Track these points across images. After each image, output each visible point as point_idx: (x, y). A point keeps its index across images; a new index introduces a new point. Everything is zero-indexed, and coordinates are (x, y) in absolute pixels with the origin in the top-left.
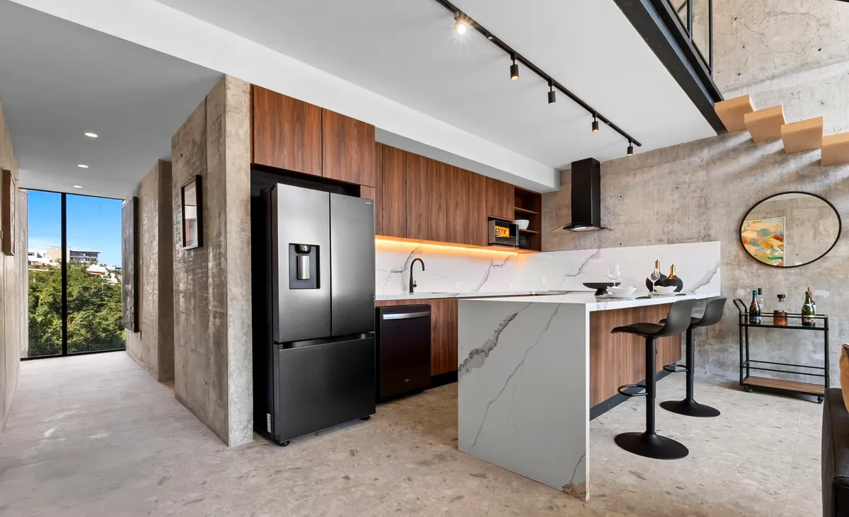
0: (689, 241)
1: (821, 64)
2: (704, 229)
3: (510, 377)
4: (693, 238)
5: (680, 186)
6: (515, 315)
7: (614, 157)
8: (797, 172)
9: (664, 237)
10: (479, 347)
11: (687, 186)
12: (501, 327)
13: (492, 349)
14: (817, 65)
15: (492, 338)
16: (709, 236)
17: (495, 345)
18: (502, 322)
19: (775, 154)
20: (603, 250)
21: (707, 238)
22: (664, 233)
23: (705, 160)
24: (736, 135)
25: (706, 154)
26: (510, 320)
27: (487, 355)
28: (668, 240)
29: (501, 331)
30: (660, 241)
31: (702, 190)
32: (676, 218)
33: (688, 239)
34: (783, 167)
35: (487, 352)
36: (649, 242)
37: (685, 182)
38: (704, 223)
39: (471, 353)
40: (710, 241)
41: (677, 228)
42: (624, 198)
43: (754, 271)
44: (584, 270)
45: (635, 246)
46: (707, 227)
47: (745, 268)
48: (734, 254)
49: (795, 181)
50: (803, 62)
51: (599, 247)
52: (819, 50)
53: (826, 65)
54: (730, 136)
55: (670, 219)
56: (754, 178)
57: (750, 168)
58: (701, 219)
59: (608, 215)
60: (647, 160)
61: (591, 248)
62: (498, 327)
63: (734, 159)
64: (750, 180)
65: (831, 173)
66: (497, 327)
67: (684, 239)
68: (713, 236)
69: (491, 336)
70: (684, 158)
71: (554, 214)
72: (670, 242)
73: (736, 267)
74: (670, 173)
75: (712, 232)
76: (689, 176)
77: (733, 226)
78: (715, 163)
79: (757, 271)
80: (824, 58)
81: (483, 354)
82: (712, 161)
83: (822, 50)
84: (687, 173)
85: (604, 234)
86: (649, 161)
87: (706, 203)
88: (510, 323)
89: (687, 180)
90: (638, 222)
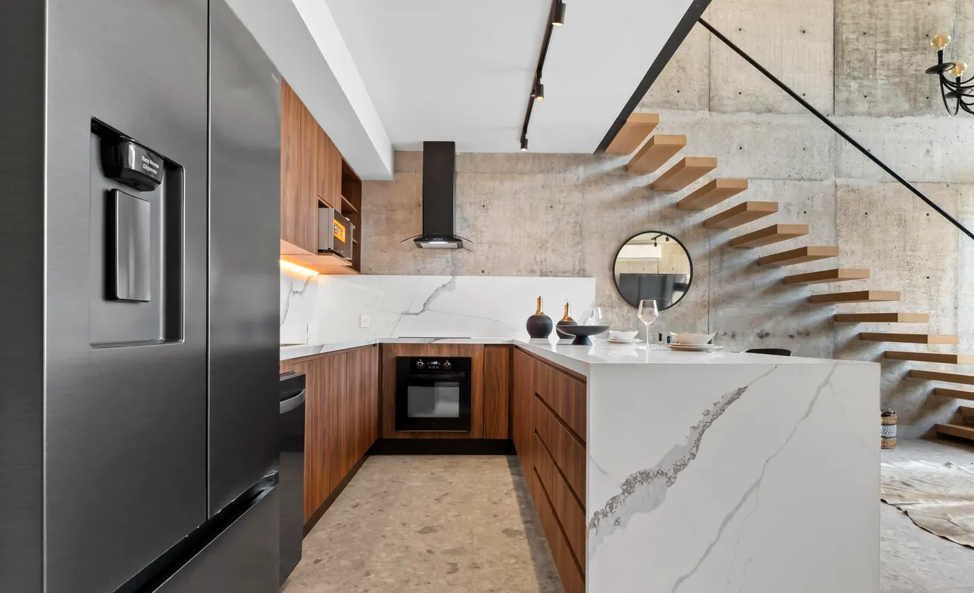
0: (564, 275)
1: (679, 107)
2: (579, 262)
3: (729, 517)
4: (568, 272)
5: (554, 206)
6: (740, 392)
7: (476, 150)
8: (661, 212)
9: (536, 268)
10: (650, 465)
11: (562, 207)
12: (709, 418)
13: (684, 465)
14: (676, 107)
15: (684, 442)
16: (584, 270)
17: (693, 456)
18: (711, 408)
19: (644, 188)
20: (459, 279)
21: (582, 273)
22: (537, 263)
23: (580, 179)
24: (611, 159)
25: (582, 172)
26: (730, 402)
27: (670, 482)
28: (541, 271)
29: (706, 426)
30: (532, 272)
31: (577, 215)
32: (549, 245)
33: (563, 272)
34: (650, 204)
35: (671, 473)
36: (519, 273)
37: (560, 203)
38: (579, 254)
39: (628, 483)
40: (584, 276)
41: (551, 258)
42: (488, 209)
43: (625, 314)
44: (432, 306)
45: (501, 275)
46: (582, 260)
47: (617, 310)
48: (607, 293)
49: (660, 220)
50: (667, 99)
51: (454, 274)
52: (678, 92)
53: (682, 109)
54: (605, 158)
55: (543, 246)
56: (625, 211)
57: (623, 197)
58: (575, 249)
59: (467, 230)
60: (517, 163)
61: (441, 274)
62: (701, 417)
63: (608, 185)
64: (622, 212)
65: (686, 218)
66: (697, 419)
67: (558, 272)
68: (588, 270)
69: (683, 438)
70: (559, 172)
71: (384, 217)
72: (543, 274)
73: (608, 309)
74: (543, 187)
75: (587, 267)
76: (564, 194)
77: (607, 261)
78: (590, 186)
79: (627, 313)
80: (681, 101)
81: (664, 479)
82: (587, 181)
83: (680, 93)
84: (563, 192)
85: (461, 255)
86: (520, 165)
87: (581, 231)
88: (730, 408)
89: (562, 200)
90: (506, 244)
